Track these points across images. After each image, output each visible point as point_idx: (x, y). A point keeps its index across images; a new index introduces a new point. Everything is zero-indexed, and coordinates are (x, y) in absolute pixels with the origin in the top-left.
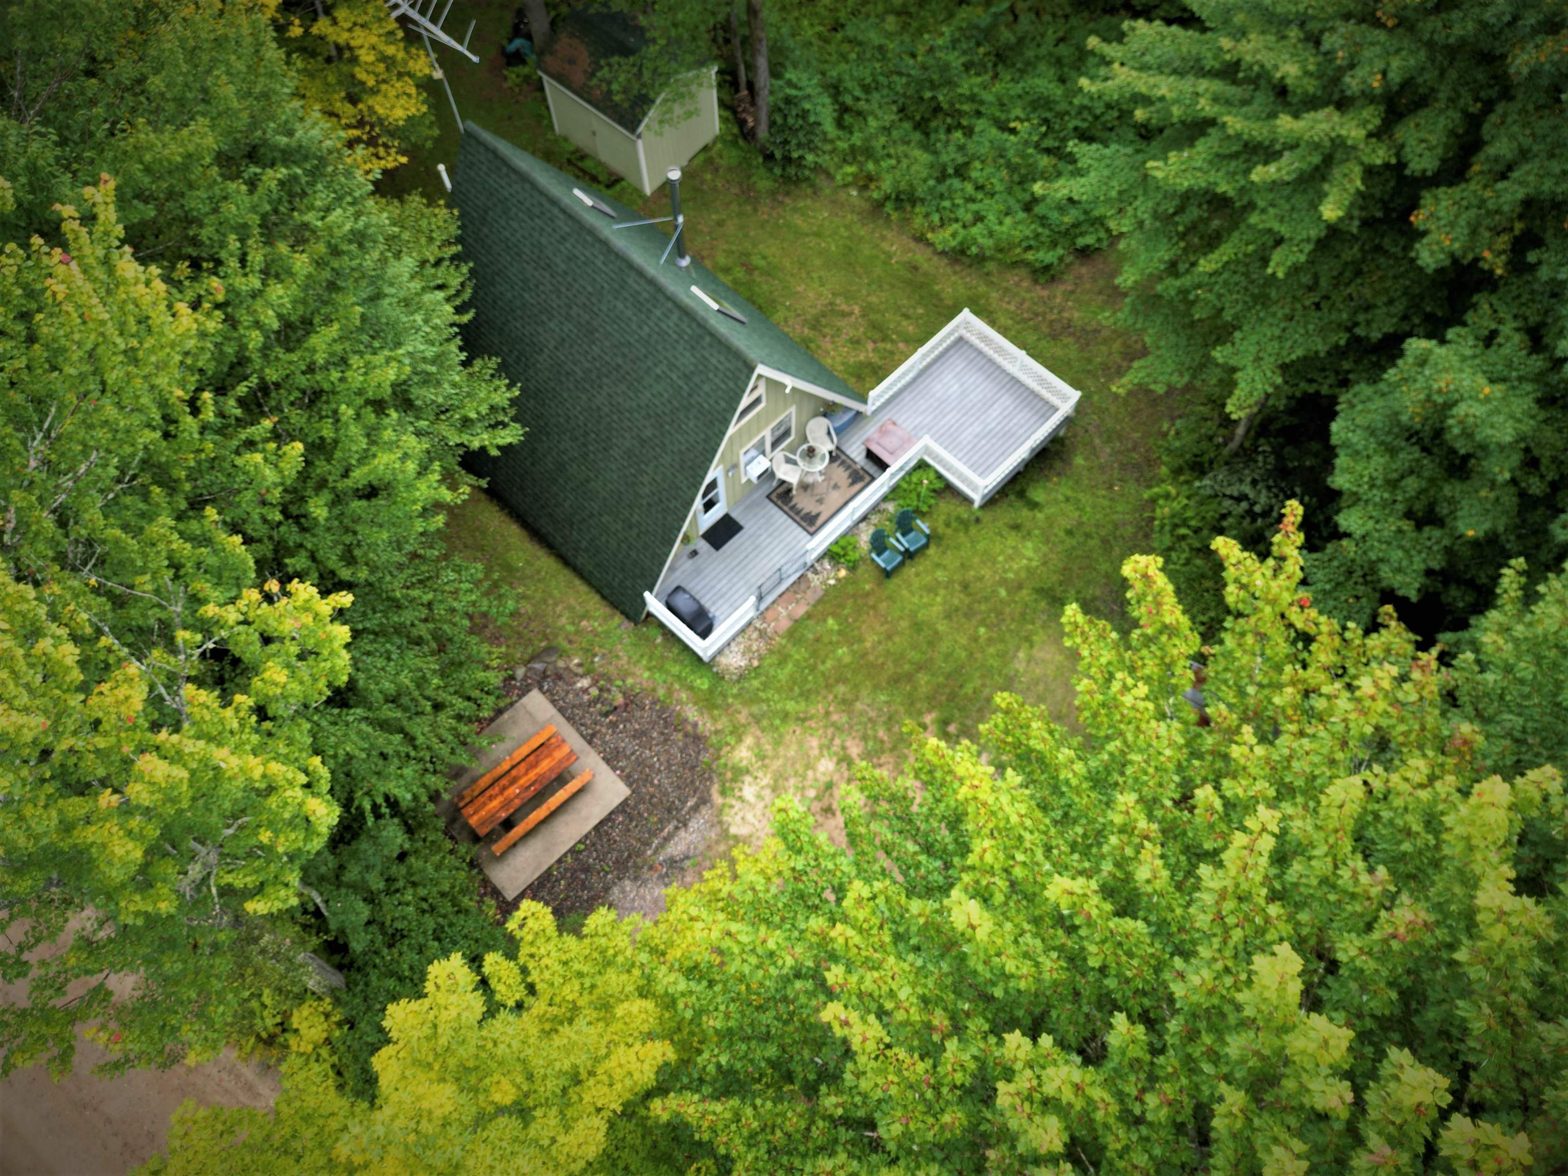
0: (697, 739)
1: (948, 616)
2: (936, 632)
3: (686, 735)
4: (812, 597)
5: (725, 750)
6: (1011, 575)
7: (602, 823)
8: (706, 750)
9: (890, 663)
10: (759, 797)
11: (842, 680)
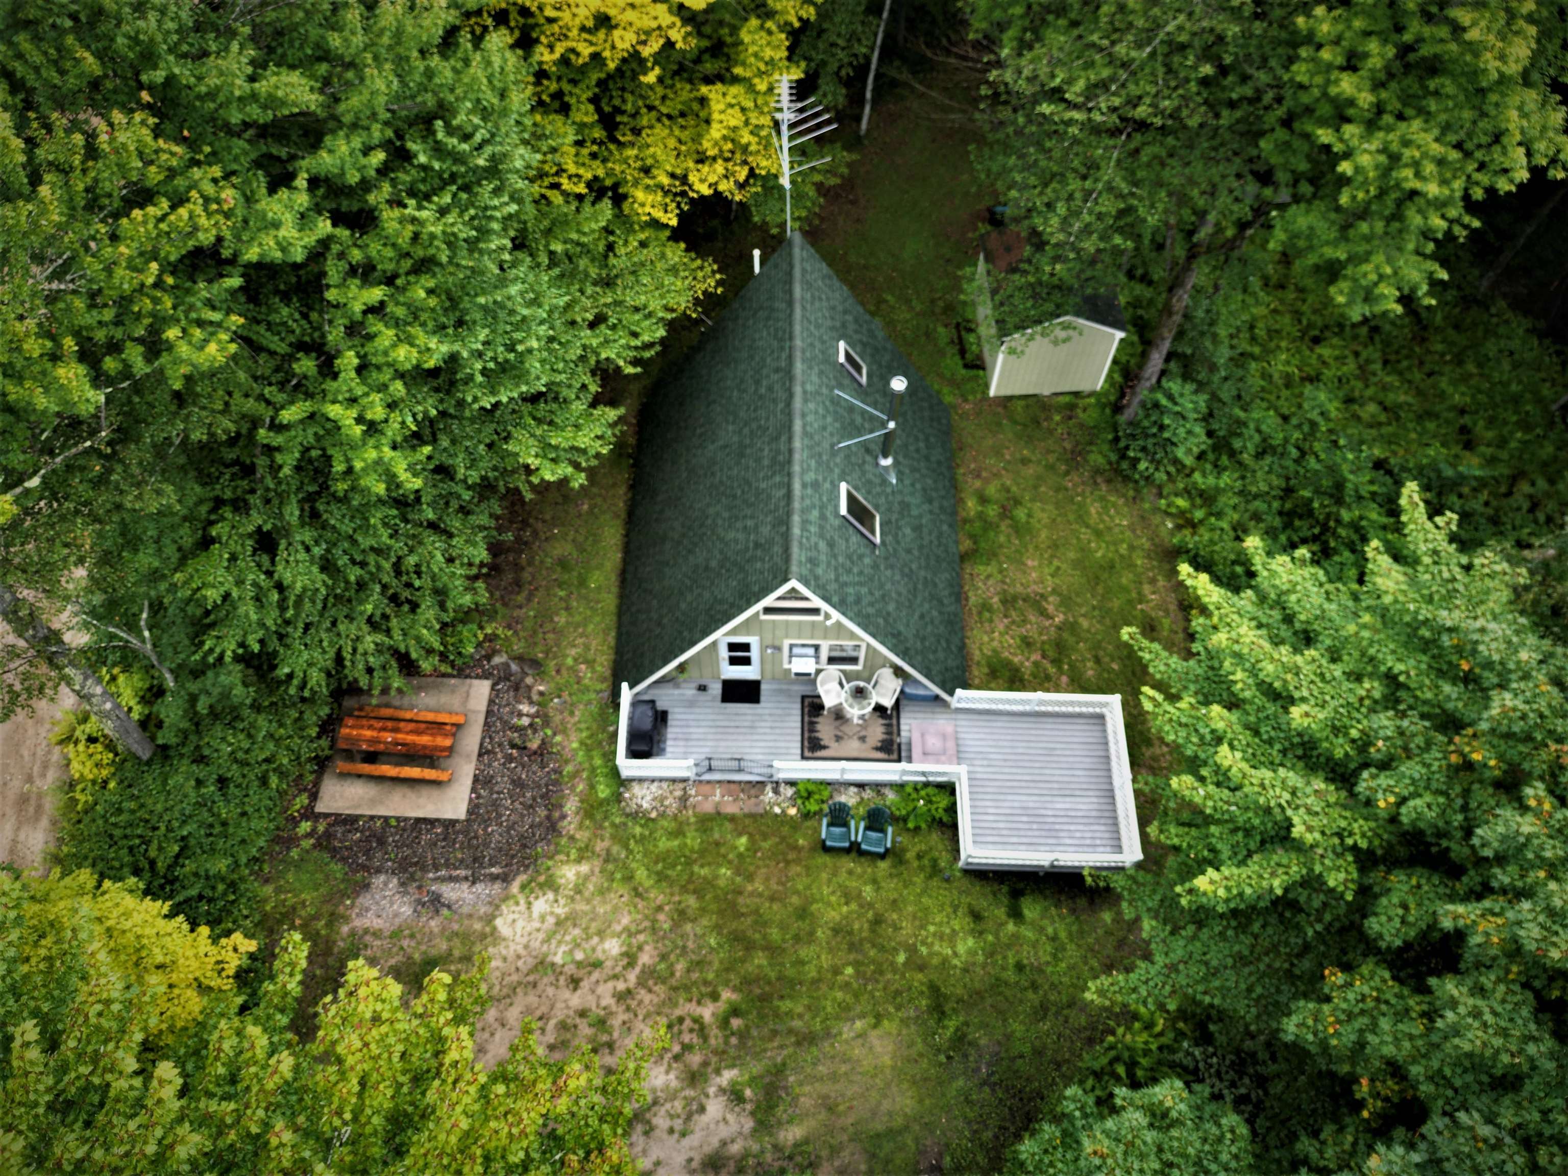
0: (552, 827)
1: (836, 931)
2: (812, 933)
3: (548, 817)
4: (749, 806)
5: (562, 857)
6: (924, 950)
7: (425, 820)
8: (549, 843)
9: (749, 920)
10: (542, 918)
11: (699, 893)
